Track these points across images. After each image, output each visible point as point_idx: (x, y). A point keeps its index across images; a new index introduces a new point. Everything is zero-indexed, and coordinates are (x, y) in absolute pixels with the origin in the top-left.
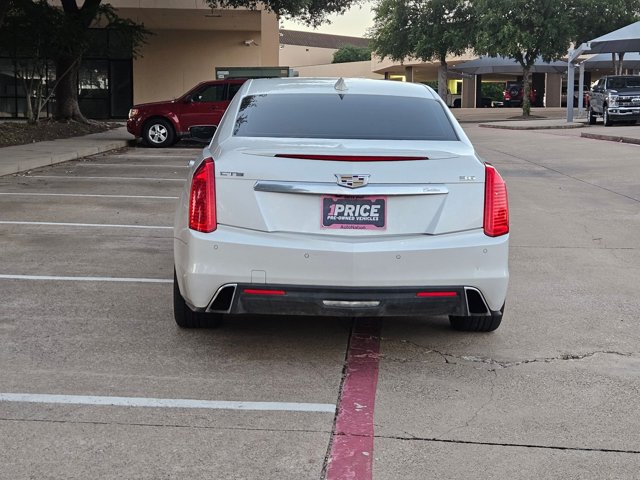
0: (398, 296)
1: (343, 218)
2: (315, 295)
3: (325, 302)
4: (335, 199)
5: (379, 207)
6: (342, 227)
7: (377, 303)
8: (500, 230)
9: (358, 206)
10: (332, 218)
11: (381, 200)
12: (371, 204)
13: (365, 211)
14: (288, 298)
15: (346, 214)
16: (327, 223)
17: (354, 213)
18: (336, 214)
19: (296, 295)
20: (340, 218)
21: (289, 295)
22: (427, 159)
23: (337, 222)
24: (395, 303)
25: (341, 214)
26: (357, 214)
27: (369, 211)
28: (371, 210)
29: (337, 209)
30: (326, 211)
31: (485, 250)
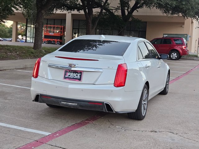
0: (82, 103)
1: (70, 77)
2: (59, 100)
3: (62, 102)
4: (68, 71)
5: (80, 74)
6: (69, 80)
7: (77, 104)
8: (121, 85)
9: (75, 74)
10: (67, 77)
11: (81, 72)
12: (78, 73)
13: (76, 75)
14: (52, 100)
15: (71, 76)
16: (65, 78)
17: (73, 75)
18: (68, 75)
19: (54, 99)
20: (69, 77)
21: (52, 99)
22: (98, 60)
23: (68, 78)
24: (82, 105)
25: (69, 76)
26: (74, 76)
27: (77, 75)
28: (78, 75)
29: (68, 74)
30: (65, 74)
31: (112, 91)
